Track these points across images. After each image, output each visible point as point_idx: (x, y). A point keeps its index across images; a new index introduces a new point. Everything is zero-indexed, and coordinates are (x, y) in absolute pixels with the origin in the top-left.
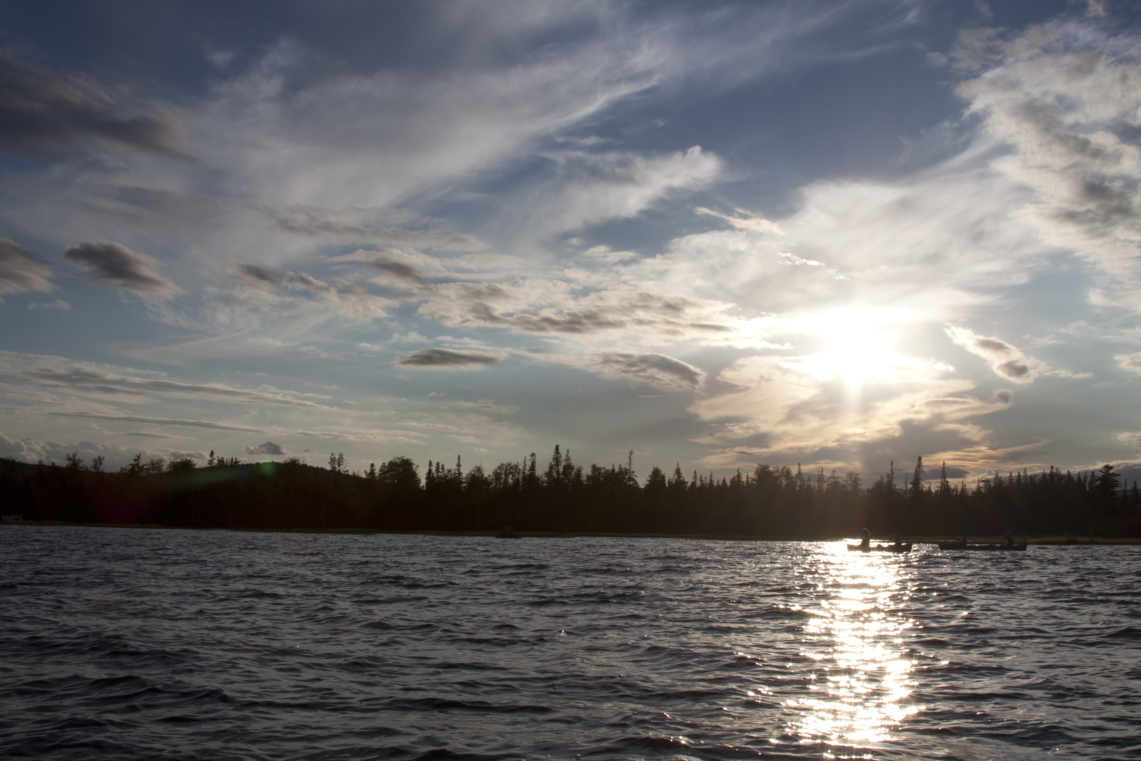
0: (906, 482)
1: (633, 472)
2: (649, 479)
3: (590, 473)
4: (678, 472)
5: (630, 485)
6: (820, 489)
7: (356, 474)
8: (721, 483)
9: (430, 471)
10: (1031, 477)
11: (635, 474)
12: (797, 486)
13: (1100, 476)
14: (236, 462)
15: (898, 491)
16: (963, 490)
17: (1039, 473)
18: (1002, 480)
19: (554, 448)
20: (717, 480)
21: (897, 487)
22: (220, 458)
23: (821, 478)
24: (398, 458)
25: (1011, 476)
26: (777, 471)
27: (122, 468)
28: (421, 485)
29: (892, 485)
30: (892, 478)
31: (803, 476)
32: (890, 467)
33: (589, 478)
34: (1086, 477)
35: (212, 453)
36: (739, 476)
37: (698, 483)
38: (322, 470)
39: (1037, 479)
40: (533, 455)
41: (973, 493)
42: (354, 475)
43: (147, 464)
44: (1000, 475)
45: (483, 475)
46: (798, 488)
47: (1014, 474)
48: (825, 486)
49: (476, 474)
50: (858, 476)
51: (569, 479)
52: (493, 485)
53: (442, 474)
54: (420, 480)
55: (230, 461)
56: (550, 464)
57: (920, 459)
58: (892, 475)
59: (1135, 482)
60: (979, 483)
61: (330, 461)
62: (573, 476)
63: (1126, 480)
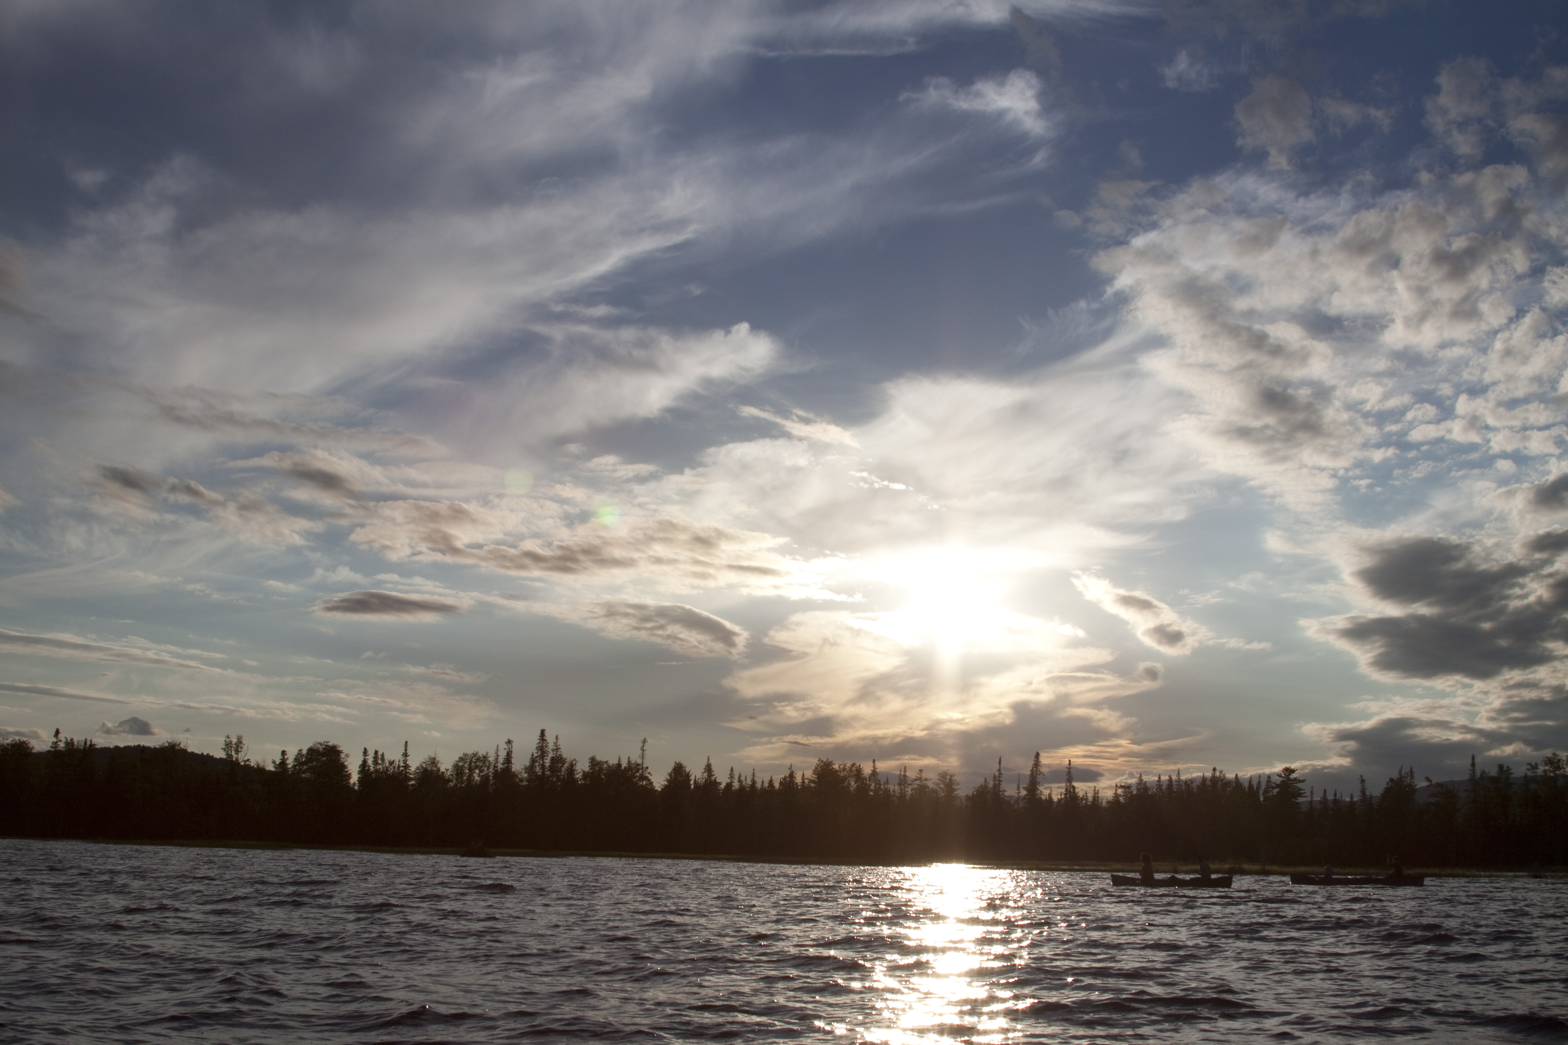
0: (1019, 787)
1: (647, 768)
2: (669, 778)
3: (587, 769)
4: (709, 769)
5: (642, 785)
6: (903, 795)
7: (261, 765)
8: (766, 785)
9: (365, 762)
10: (1186, 782)
11: (649, 771)
12: (871, 790)
13: (1278, 783)
14: (91, 745)
15: (1007, 799)
16: (1096, 798)
17: (1198, 777)
18: (1148, 785)
19: (539, 733)
20: (762, 780)
21: (1006, 794)
22: (69, 739)
23: (903, 780)
24: (320, 744)
25: (1159, 781)
26: (844, 769)
28: (352, 781)
29: (999, 791)
30: (1000, 781)
31: (879, 777)
32: (997, 766)
33: (585, 775)
34: (1259, 782)
35: (57, 732)
36: (792, 776)
37: (736, 785)
38: (210, 758)
39: (1194, 785)
40: (509, 742)
41: (1108, 802)
42: (258, 766)
44: (1145, 778)
45: (439, 770)
46: (871, 793)
47: (1164, 778)
48: (909, 791)
49: (429, 768)
50: (953, 778)
51: (558, 777)
52: (452, 784)
53: (381, 766)
54: (350, 774)
55: (83, 744)
56: (533, 755)
57: (1037, 756)
58: (999, 777)
59: (1325, 791)
60: (1116, 790)
61: (224, 747)
62: (563, 773)
63: (1312, 788)
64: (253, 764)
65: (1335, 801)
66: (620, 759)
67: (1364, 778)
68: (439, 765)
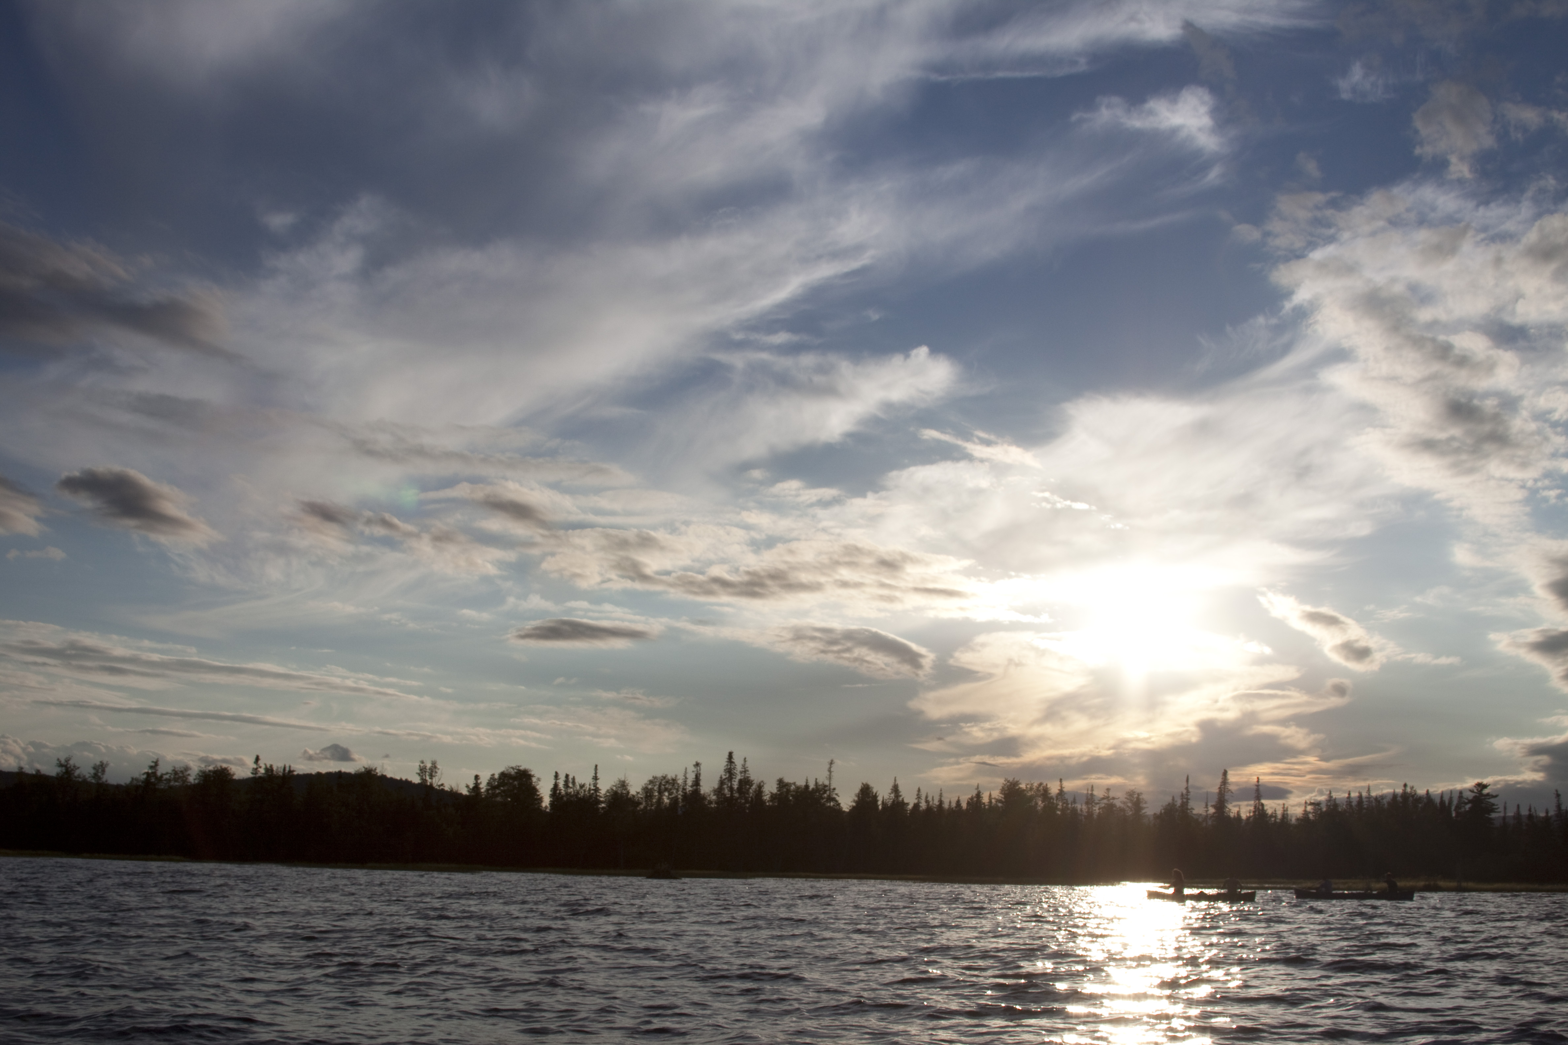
0: (1207, 805)
1: (834, 789)
2: (856, 799)
3: (775, 791)
4: (895, 789)
5: (830, 806)
6: (1090, 814)
7: (455, 789)
8: (954, 805)
9: (556, 786)
10: (1376, 799)
11: (836, 792)
12: (1059, 810)
13: (1470, 798)
14: (290, 771)
15: (1195, 817)
16: (1285, 816)
17: (1389, 793)
18: (1337, 802)
19: (726, 756)
20: (950, 800)
21: (1195, 812)
22: (268, 766)
23: (1090, 799)
24: (513, 768)
25: (1349, 797)
26: (1031, 789)
27: (133, 779)
28: (544, 805)
29: (1187, 809)
30: (1188, 799)
31: (1066, 796)
32: (1184, 785)
33: (773, 797)
34: (1451, 799)
35: (257, 759)
36: (978, 795)
37: (923, 805)
38: (407, 783)
39: (1385, 801)
40: (697, 765)
41: (1298, 819)
42: (452, 790)
43: (167, 773)
45: (628, 792)
46: (1059, 813)
47: (1354, 795)
48: (1096, 810)
49: (620, 792)
50: (1141, 797)
51: (746, 799)
52: (642, 807)
53: (572, 790)
54: (542, 798)
55: (282, 771)
56: (721, 777)
57: (1225, 773)
58: (1187, 795)
59: (1518, 806)
60: (1306, 807)
61: (418, 771)
62: (751, 795)
63: (1505, 803)
64: (447, 788)
65: (1530, 817)
66: (807, 780)
67: (1560, 792)
68: (629, 788)
